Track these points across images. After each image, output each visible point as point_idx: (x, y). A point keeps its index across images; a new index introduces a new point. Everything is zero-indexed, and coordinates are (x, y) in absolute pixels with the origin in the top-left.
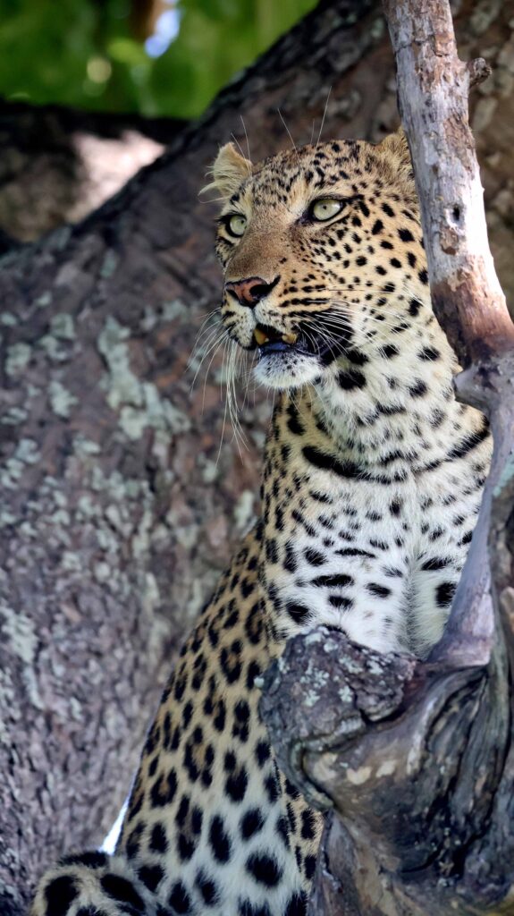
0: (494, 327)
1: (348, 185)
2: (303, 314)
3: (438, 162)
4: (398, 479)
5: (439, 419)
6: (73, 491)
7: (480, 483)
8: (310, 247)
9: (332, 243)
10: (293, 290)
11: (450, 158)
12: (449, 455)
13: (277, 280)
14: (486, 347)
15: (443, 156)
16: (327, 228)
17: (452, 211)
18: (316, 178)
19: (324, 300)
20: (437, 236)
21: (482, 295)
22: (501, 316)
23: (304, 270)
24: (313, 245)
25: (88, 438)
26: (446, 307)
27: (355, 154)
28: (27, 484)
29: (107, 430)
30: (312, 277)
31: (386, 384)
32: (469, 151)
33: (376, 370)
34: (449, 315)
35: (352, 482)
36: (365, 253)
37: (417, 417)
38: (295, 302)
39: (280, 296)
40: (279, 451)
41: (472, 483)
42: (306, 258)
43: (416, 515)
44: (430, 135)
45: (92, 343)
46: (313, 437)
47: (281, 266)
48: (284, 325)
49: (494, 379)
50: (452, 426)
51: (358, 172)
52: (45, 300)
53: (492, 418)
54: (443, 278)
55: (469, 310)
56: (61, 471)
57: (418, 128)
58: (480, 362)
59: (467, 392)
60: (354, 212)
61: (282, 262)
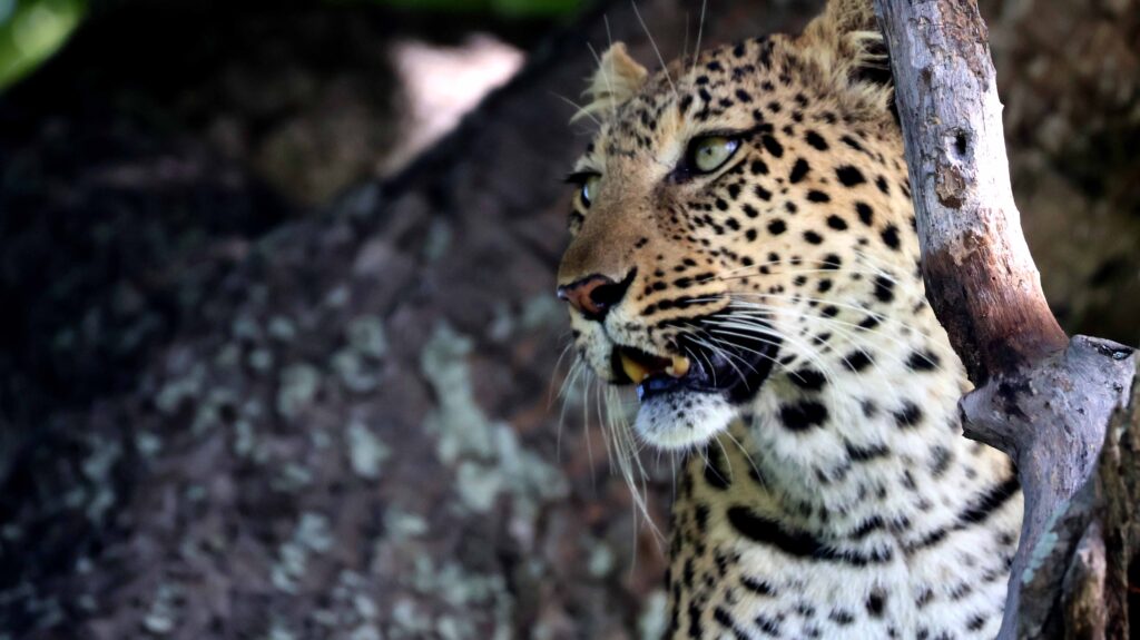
0: (1023, 320)
1: (746, 110)
2: (679, 322)
3: (930, 65)
4: (875, 558)
5: (942, 461)
6: (386, 594)
7: (1009, 562)
8: (687, 216)
9: (723, 206)
10: (660, 286)
11: (950, 57)
12: (961, 517)
13: (632, 274)
14: (1011, 351)
15: (939, 55)
16: (714, 184)
17: (954, 140)
18: (697, 104)
19: (714, 296)
20: (932, 179)
21: (1004, 271)
22: (1033, 303)
23: (674, 253)
24: (693, 213)
25: (409, 510)
26: (947, 290)
27: (765, 58)
28: (314, 584)
29: (438, 496)
30: (690, 262)
31: (859, 411)
32: (979, 47)
33: (842, 393)
34: (952, 303)
35: (806, 563)
36: (781, 214)
37: (908, 460)
38: (665, 305)
39: (640, 298)
40: (691, 515)
41: (995, 563)
42: (680, 234)
43: (907, 615)
44: (918, 23)
45: (412, 362)
46: (743, 492)
47: (638, 251)
48: (652, 341)
49: (1024, 402)
50: (963, 472)
51: (768, 87)
52: (338, 297)
53: (1022, 462)
54: (942, 245)
55: (982, 295)
56: (365, 563)
57: (900, 12)
58: (1001, 376)
59: (981, 422)
60: (755, 153)
61: (639, 245)
